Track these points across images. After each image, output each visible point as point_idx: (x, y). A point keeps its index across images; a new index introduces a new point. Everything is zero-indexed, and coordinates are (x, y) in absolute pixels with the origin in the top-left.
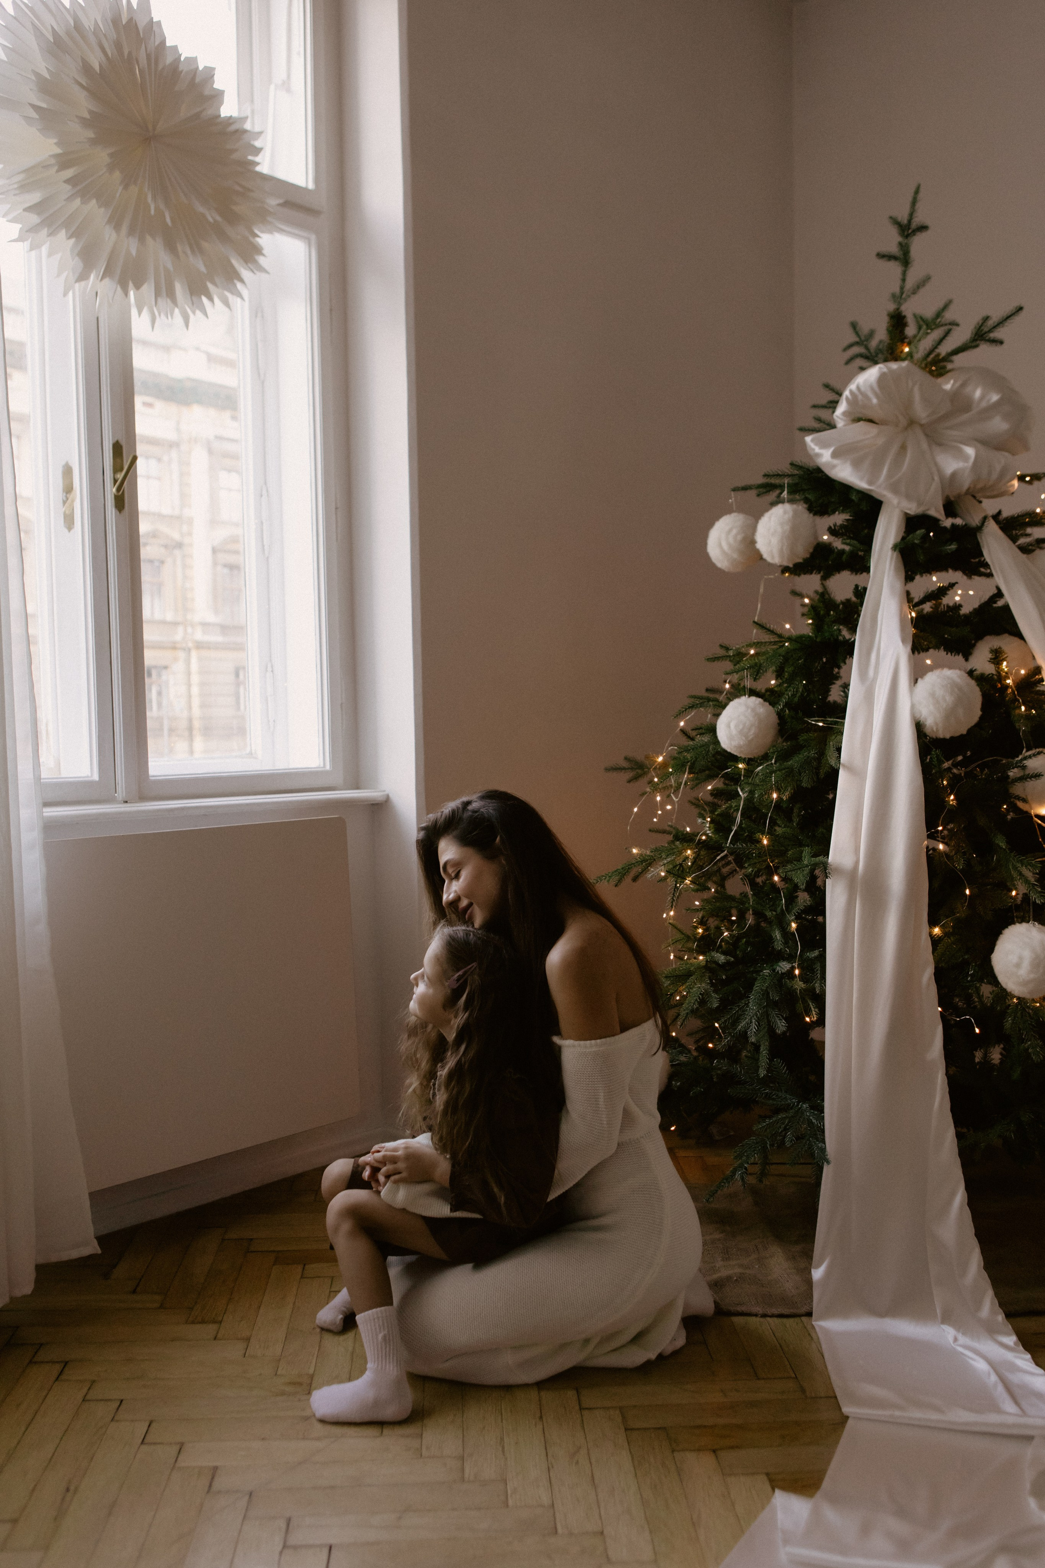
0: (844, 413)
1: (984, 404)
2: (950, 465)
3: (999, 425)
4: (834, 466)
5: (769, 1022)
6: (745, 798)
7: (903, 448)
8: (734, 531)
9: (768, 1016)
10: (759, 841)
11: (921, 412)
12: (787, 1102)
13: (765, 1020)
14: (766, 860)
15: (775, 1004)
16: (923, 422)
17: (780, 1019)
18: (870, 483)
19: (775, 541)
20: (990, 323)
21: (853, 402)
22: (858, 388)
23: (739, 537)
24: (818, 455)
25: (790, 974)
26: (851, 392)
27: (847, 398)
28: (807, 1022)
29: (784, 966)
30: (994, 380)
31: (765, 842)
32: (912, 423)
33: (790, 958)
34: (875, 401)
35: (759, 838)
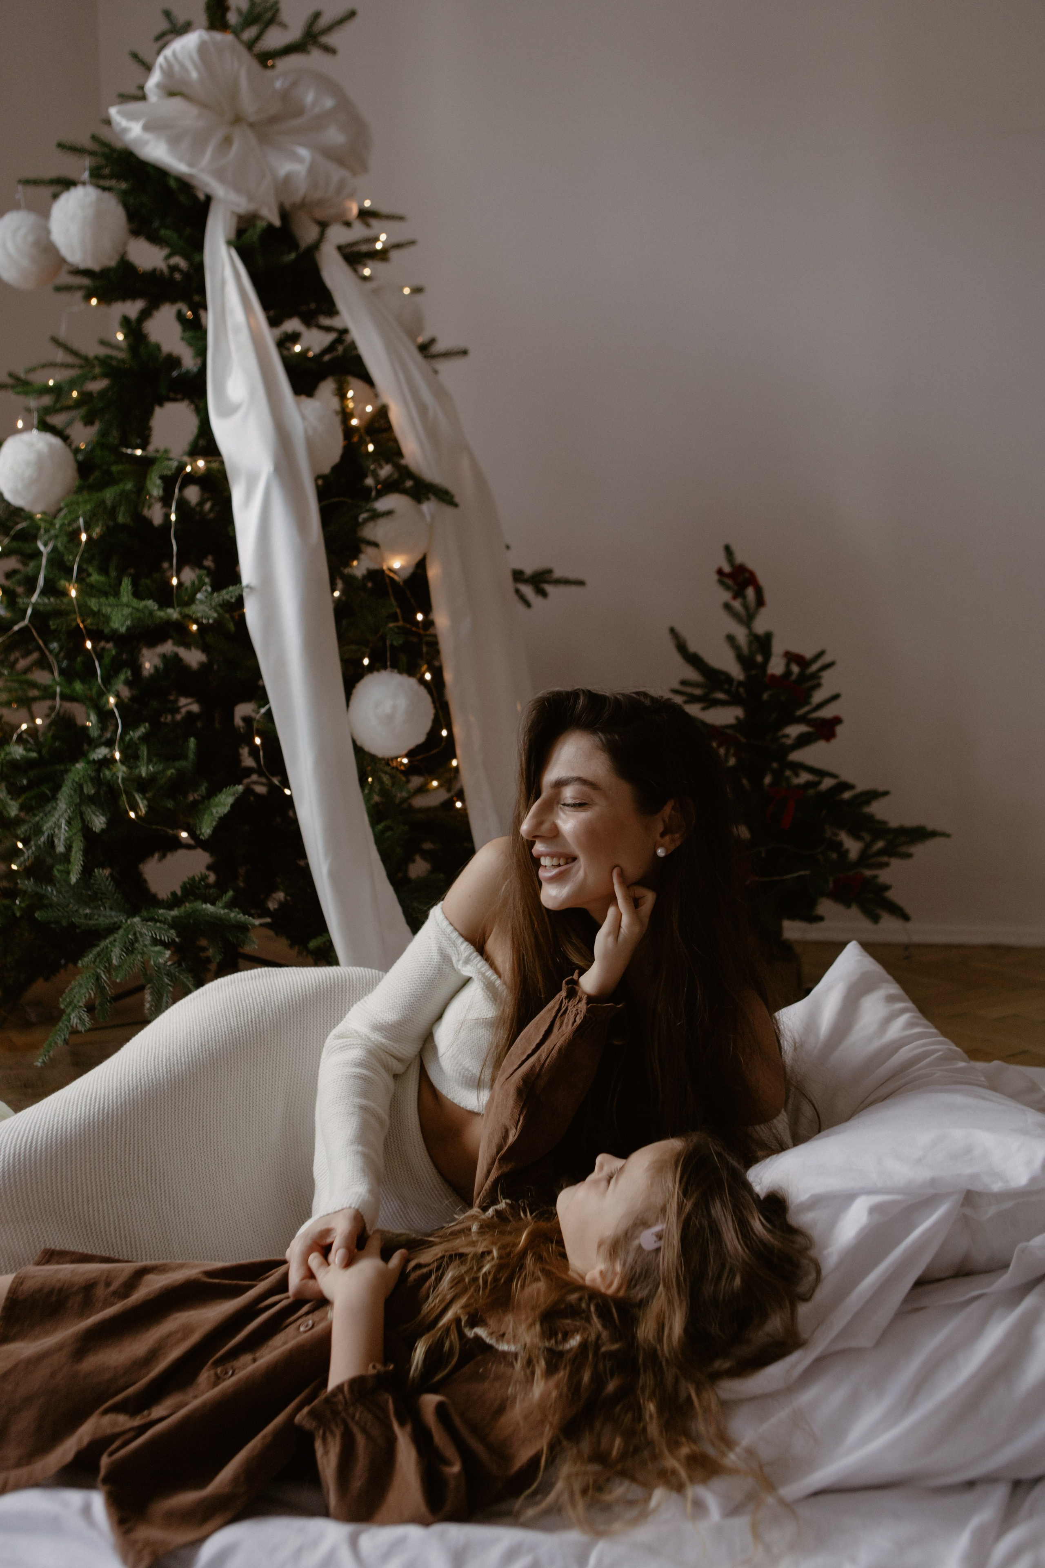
0: (158, 85)
1: (317, 110)
2: (285, 167)
3: (335, 136)
4: (146, 143)
5: (83, 820)
6: (49, 554)
7: (227, 141)
8: (23, 231)
9: (82, 814)
10: (65, 594)
11: (249, 106)
12: (112, 921)
13: (78, 817)
14: (75, 620)
15: (91, 800)
16: (252, 119)
17: (97, 816)
18: (191, 165)
19: (74, 229)
20: (323, 22)
21: (168, 73)
22: (174, 54)
23: (30, 239)
24: (125, 131)
25: (108, 761)
26: (166, 59)
27: (161, 67)
28: (131, 818)
29: (101, 752)
30: (330, 86)
31: (73, 593)
32: (238, 120)
33: (110, 744)
34: (194, 75)
35: (64, 587)
